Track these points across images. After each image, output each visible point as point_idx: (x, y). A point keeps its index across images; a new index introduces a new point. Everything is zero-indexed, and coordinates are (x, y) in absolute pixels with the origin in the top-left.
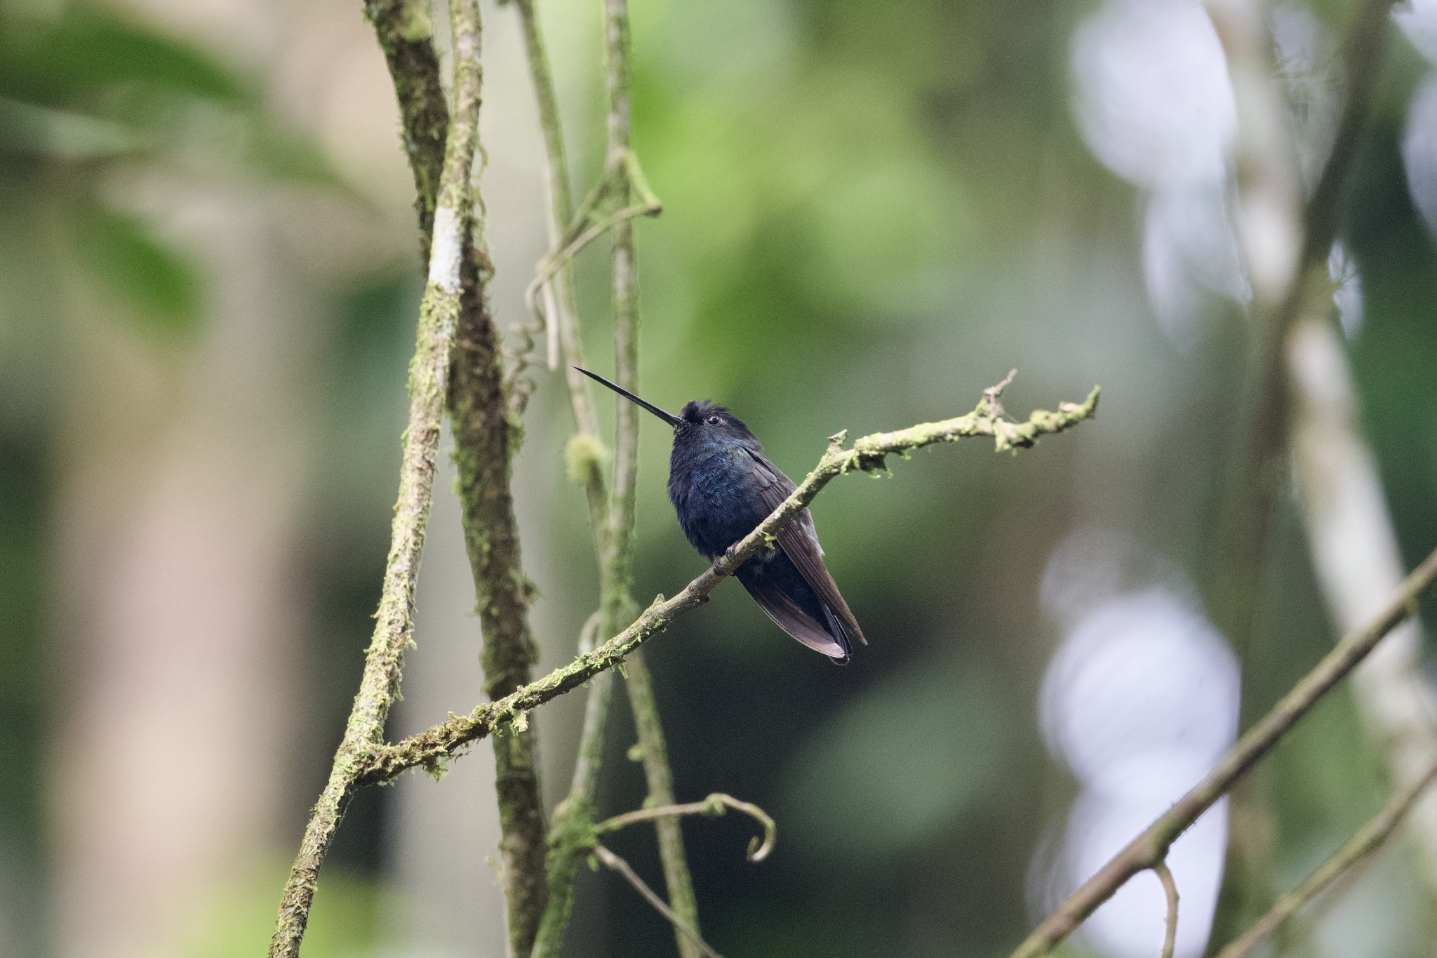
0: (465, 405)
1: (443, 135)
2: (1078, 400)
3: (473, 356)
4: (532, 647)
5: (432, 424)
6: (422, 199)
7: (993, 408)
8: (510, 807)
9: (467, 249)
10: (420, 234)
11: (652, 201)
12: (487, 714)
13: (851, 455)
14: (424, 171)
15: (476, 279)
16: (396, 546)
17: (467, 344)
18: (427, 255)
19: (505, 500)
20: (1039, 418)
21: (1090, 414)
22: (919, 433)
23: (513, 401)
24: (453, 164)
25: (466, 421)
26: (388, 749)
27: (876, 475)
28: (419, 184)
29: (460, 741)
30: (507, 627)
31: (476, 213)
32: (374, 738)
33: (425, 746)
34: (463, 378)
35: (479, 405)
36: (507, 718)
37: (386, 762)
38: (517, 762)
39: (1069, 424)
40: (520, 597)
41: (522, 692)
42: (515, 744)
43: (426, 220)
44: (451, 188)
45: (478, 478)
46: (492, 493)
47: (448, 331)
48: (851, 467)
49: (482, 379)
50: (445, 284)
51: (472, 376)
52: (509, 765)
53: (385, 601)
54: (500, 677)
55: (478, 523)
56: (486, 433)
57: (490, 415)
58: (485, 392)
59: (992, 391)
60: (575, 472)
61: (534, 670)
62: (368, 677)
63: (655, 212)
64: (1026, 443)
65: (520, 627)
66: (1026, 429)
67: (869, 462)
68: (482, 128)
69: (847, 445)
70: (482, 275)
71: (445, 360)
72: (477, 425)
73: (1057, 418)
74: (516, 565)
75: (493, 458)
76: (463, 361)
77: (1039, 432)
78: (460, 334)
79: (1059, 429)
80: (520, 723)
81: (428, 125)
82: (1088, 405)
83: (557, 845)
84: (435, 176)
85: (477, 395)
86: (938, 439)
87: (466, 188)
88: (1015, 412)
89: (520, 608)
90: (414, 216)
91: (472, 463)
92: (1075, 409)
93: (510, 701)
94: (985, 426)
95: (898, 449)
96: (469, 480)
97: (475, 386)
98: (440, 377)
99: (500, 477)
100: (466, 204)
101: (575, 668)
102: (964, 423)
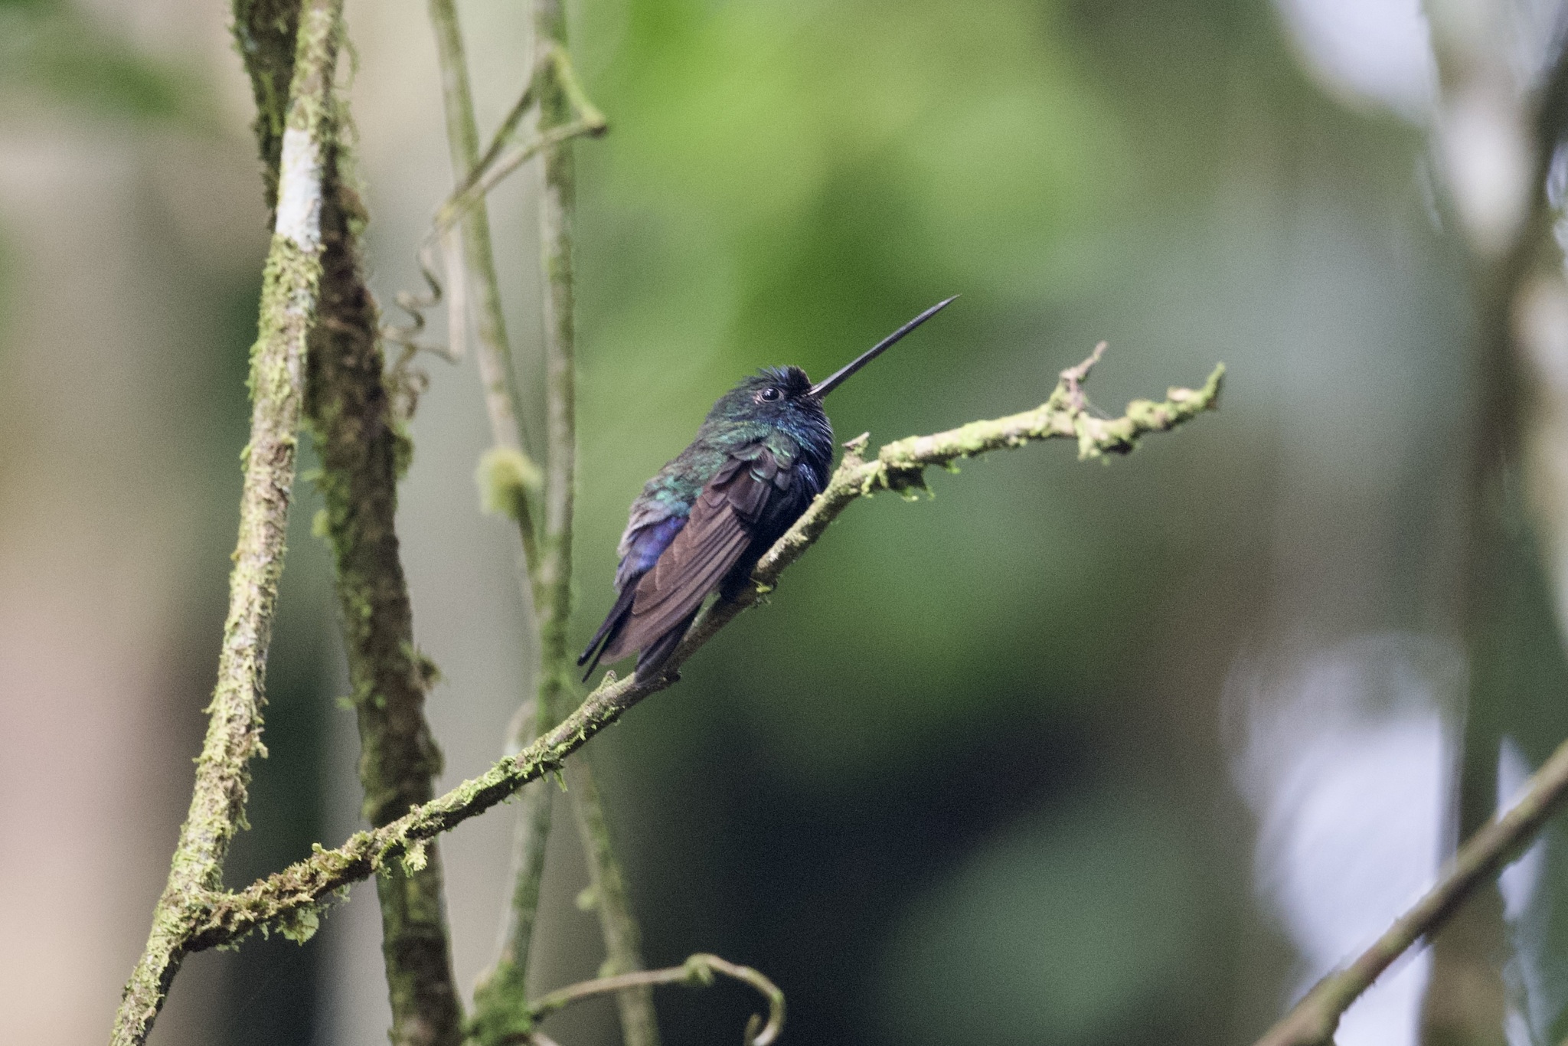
0: (332, 409)
1: (293, 26)
2: (1195, 386)
3: (342, 340)
4: (434, 752)
5: (284, 436)
6: (265, 119)
7: (1073, 398)
8: (408, 979)
9: (330, 186)
10: (262, 167)
11: (591, 116)
12: (369, 846)
13: (875, 469)
14: (267, 78)
15: (344, 231)
16: (237, 610)
17: (333, 323)
18: (272, 198)
19: (390, 544)
20: (1139, 411)
21: (1210, 404)
22: (970, 435)
23: (400, 402)
24: (307, 68)
25: (335, 433)
26: (229, 898)
27: (912, 497)
28: (261, 98)
29: (331, 885)
30: (398, 724)
31: (345, 139)
32: (209, 884)
33: (281, 894)
34: (328, 372)
35: (352, 409)
36: (396, 851)
37: (227, 917)
38: (416, 915)
39: (1182, 418)
40: (416, 680)
41: (419, 814)
42: (413, 889)
43: (271, 149)
44: (306, 102)
45: (352, 514)
46: (373, 535)
47: (304, 305)
48: (876, 485)
49: (356, 372)
50: (298, 238)
51: (341, 368)
52: (405, 921)
53: (222, 688)
54: (391, 794)
55: (354, 577)
56: (363, 449)
57: (368, 425)
58: (360, 392)
59: (1072, 374)
60: (489, 501)
61: (437, 784)
62: (200, 798)
63: (598, 132)
64: (1121, 447)
65: (417, 724)
66: (1121, 428)
67: (901, 478)
68: (347, 15)
69: (870, 454)
70: (354, 225)
71: (300, 346)
72: (349, 437)
73: (1164, 411)
74: (408, 636)
75: (374, 484)
76: (328, 347)
77: (1139, 431)
78: (323, 307)
79: (1168, 426)
80: (416, 858)
81: (271, 13)
82: (1208, 391)
83: (476, 1031)
84: (282, 86)
85: (350, 396)
86: (997, 444)
87: (327, 101)
88: (1107, 405)
89: (417, 697)
90: (252, 142)
91: (344, 492)
92: (1189, 398)
93: (401, 827)
94: (1063, 423)
95: (941, 460)
96: (341, 515)
97: (346, 381)
98: (294, 369)
99: (385, 510)
100: (328, 124)
101: (492, 778)
102: (1034, 420)
